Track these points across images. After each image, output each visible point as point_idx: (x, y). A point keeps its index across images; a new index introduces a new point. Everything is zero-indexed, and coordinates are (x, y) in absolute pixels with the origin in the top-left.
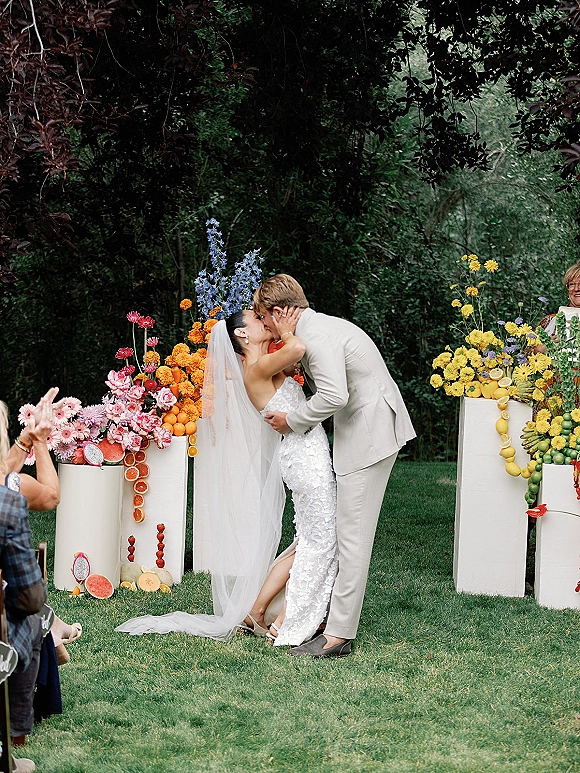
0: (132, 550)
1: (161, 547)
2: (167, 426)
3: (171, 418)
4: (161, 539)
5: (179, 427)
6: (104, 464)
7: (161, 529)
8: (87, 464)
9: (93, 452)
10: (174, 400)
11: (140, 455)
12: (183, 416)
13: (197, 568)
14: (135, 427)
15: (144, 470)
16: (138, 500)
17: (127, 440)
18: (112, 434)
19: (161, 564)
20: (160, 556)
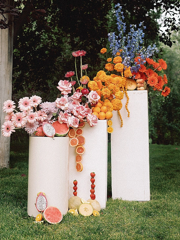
0: (75, 189)
1: (93, 187)
2: (95, 114)
3: (97, 109)
4: (93, 181)
5: (102, 114)
6: (56, 136)
7: (93, 175)
8: (46, 136)
9: (48, 129)
10: (99, 97)
11: (79, 131)
12: (104, 108)
13: (114, 197)
14: (75, 114)
15: (82, 140)
16: (78, 158)
17: (70, 121)
18: (61, 117)
19: (93, 197)
20: (92, 192)
